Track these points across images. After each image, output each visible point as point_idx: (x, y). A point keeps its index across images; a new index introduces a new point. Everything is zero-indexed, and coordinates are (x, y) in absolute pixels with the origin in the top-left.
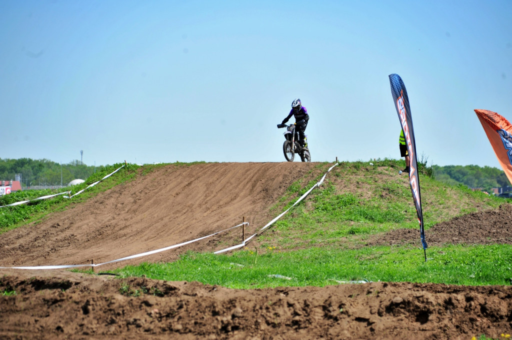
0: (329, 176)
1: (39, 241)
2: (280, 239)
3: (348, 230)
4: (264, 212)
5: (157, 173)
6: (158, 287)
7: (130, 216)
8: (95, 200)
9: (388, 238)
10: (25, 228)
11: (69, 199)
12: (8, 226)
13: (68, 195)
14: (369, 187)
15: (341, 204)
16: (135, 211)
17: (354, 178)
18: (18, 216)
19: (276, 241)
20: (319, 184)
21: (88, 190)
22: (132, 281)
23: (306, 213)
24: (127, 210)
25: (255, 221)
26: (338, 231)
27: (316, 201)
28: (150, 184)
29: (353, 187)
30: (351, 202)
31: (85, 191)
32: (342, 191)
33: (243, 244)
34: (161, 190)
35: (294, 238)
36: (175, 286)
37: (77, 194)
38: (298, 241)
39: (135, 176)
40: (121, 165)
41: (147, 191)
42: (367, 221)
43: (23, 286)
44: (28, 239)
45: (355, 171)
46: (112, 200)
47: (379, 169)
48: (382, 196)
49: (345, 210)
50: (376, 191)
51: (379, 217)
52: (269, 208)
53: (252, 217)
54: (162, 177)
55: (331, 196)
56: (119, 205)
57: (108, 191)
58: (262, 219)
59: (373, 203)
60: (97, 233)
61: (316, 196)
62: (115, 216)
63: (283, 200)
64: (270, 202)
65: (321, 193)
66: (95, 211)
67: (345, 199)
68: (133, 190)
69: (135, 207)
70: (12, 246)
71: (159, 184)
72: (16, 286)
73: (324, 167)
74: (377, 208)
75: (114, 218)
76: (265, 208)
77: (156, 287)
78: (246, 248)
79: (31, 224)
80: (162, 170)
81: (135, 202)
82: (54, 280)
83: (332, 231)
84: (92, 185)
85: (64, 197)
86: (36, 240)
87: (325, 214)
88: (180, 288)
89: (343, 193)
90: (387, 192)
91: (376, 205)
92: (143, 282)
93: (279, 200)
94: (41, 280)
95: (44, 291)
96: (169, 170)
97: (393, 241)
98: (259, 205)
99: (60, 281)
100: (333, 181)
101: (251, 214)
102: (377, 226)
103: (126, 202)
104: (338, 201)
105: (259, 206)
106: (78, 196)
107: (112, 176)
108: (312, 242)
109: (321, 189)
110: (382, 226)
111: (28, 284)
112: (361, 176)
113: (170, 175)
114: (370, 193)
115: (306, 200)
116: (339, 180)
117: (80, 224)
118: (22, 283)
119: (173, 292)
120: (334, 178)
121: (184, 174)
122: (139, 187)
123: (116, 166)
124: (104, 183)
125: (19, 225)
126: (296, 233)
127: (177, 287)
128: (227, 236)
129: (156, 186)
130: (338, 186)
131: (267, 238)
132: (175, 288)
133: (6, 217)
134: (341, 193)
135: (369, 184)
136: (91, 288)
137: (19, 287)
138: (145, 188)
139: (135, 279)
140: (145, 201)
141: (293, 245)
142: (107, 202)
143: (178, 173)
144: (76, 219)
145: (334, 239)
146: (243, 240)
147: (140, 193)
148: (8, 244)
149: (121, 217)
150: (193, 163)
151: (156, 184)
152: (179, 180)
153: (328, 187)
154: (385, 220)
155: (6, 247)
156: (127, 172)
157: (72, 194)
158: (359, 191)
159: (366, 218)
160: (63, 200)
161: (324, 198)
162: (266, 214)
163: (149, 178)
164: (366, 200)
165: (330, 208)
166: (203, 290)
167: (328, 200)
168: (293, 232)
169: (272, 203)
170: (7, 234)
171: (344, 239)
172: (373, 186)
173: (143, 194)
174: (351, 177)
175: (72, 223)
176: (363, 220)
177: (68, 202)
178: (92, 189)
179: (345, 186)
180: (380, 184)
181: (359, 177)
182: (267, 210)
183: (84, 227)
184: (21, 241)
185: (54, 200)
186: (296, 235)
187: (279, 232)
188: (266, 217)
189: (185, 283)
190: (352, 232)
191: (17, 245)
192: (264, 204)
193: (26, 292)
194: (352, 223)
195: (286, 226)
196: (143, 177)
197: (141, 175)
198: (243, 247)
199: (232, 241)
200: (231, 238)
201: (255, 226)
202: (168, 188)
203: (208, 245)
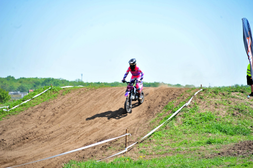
0: (195, 99)
2: (155, 146)
3: (206, 141)
4: (146, 124)
5: (73, 94)
7: (49, 125)
8: (26, 112)
9: (236, 148)
11: (7, 112)
13: (7, 109)
14: (224, 107)
15: (203, 120)
16: (52, 122)
17: (213, 101)
19: (151, 148)
20: (187, 104)
21: (22, 105)
23: (176, 126)
24: (47, 121)
25: (139, 131)
26: (198, 141)
27: (184, 117)
28: (67, 102)
29: (212, 107)
30: (210, 119)
31: (19, 106)
32: (203, 110)
33: (126, 150)
34: (73, 106)
35: (165, 146)
37: (13, 108)
38: (167, 149)
39: (57, 96)
40: (48, 87)
41: (64, 107)
42: (221, 133)
45: (214, 95)
46: (38, 113)
47: (233, 94)
48: (233, 115)
49: (205, 124)
50: (229, 111)
51: (231, 131)
52: (150, 121)
53: (137, 128)
54: (76, 97)
55: (195, 114)
56: (42, 117)
57: (36, 107)
58: (144, 130)
59: (226, 119)
61: (184, 113)
62: (38, 125)
63: (160, 116)
64: (151, 117)
65: (188, 111)
66: (24, 121)
67: (206, 116)
68: (53, 106)
69: (53, 118)
71: (73, 102)
73: (192, 92)
74: (230, 123)
75: (36, 127)
76: (147, 121)
80: (77, 91)
81: (54, 115)
83: (194, 141)
84: (25, 102)
85: (4, 110)
87: (190, 128)
89: (205, 112)
90: (238, 112)
91: (229, 121)
93: (158, 115)
96: (82, 92)
97: (240, 151)
98: (143, 119)
100: (197, 103)
101: (136, 125)
102: (229, 137)
103: (47, 115)
104: (200, 117)
105: (143, 120)
106: (15, 110)
107: (41, 95)
108: (177, 150)
109: (189, 108)
110: (233, 138)
112: (218, 99)
113: (82, 95)
114: (225, 112)
115: (177, 116)
116: (202, 102)
120: (199, 100)
122: (59, 103)
124: (34, 101)
126: (167, 142)
128: (117, 142)
129: (70, 103)
130: (201, 106)
131: (145, 145)
134: (202, 112)
135: (224, 105)
138: (63, 105)
140: (61, 114)
141: (164, 151)
142: (33, 114)
143: (88, 94)
144: (8, 127)
145: (195, 148)
146: (126, 147)
147: (59, 108)
149: (42, 126)
151: (71, 102)
152: (87, 99)
153: (194, 107)
154: (235, 133)
156: (52, 93)
157: (9, 108)
158: (217, 110)
159: (221, 131)
160: (3, 112)
161: (190, 114)
162: (147, 126)
163: (67, 97)
164: (221, 117)
165: (194, 122)
167: (193, 117)
168: (165, 141)
169: (153, 117)
171: (203, 148)
172: (227, 107)
173: (60, 109)
174: (211, 99)
175: (4, 131)
176: (218, 133)
177: (6, 114)
178: (25, 105)
179: (207, 106)
180: (233, 105)
181: (217, 100)
182: (148, 123)
183: (13, 133)
186: (167, 144)
187: (154, 140)
188: (147, 128)
190: (209, 143)
192: (147, 118)
194: (210, 135)
195: (160, 136)
196: (62, 96)
197: (62, 95)
198: (126, 152)
199: (119, 146)
200: (118, 144)
201: (137, 135)
202: (79, 105)
203: (101, 149)
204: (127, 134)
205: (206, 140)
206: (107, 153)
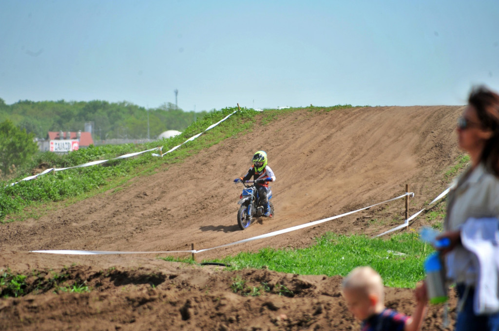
1: (119, 217)
4: (437, 178)
5: (283, 122)
8: (196, 159)
10: (100, 198)
11: (159, 158)
12: (76, 195)
13: (159, 152)
18: (90, 182)
21: (186, 146)
25: (424, 191)
28: (273, 138)
31: (181, 147)
34: (287, 146)
36: (310, 282)
37: (170, 151)
39: (251, 126)
40: (231, 110)
41: (269, 148)
44: (104, 214)
46: (220, 160)
52: (445, 172)
53: (419, 185)
54: (289, 128)
56: (230, 167)
57: (215, 148)
58: (434, 188)
60: (199, 206)
62: (224, 182)
63: (465, 160)
64: (446, 164)
66: (196, 175)
70: (83, 223)
72: (89, 280)
75: (222, 186)
76: (438, 172)
78: (411, 229)
79: (108, 192)
80: (290, 117)
84: (192, 139)
85: (154, 155)
86: (114, 215)
88: (316, 285)
93: (460, 160)
95: (127, 287)
96: (300, 118)
98: (429, 167)
101: (417, 180)
105: (429, 169)
106: (173, 154)
107: (219, 125)
111: (105, 277)
113: (302, 124)
118: (98, 275)
121: (321, 123)
122: (258, 141)
123: (225, 112)
124: (209, 136)
125: (91, 194)
127: (312, 283)
128: (383, 212)
129: (281, 140)
131: (441, 215)
132: (310, 286)
133: (74, 183)
142: (213, 162)
143: (313, 122)
144: (169, 185)
146: (406, 219)
148: (76, 221)
151: (281, 137)
152: (314, 132)
155: (74, 224)
156: (241, 121)
157: (164, 151)
160: (152, 159)
162: (440, 181)
163: (272, 129)
169: (449, 165)
170: (76, 206)
175: (164, 192)
177: (159, 161)
178: (191, 144)
182: (441, 175)
183: (180, 197)
184: (95, 217)
188: (439, 185)
189: (324, 278)
191: (89, 222)
192: (437, 166)
193: (103, 288)
196: (262, 128)
197: (261, 124)
198: (406, 227)
199: (389, 219)
200: (388, 215)
201: (423, 198)
202: (298, 143)
203: (356, 224)
204: (408, 194)
206: (368, 231)
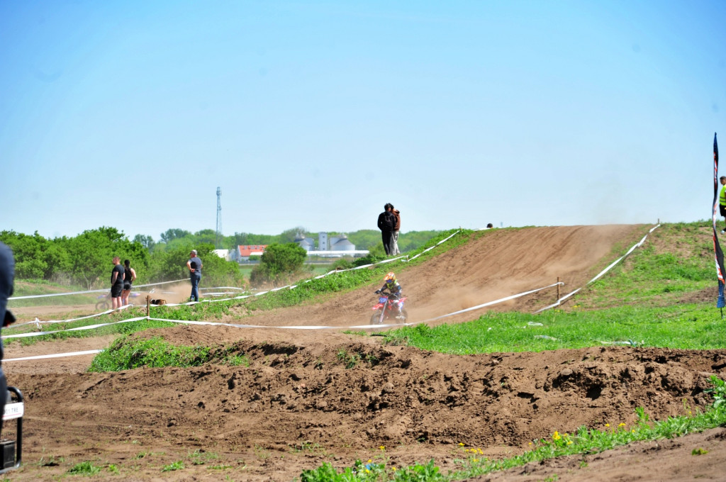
0: (649, 237)
1: (374, 301)
2: (596, 297)
3: (663, 289)
5: (488, 237)
6: (375, 352)
7: (459, 277)
8: (429, 262)
9: (701, 296)
10: (364, 289)
11: (406, 263)
12: (349, 287)
13: (406, 259)
14: (688, 246)
15: (660, 263)
16: (463, 273)
17: (675, 239)
18: (359, 279)
19: (591, 300)
20: (639, 244)
21: (424, 254)
22: (351, 346)
23: (624, 272)
24: (456, 272)
25: (575, 281)
26: (653, 289)
27: (635, 261)
28: (481, 248)
29: (672, 247)
30: (670, 261)
31: (421, 255)
32: (663, 252)
33: (558, 303)
34: (489, 253)
35: (609, 297)
36: (391, 352)
37: (413, 258)
38: (612, 300)
39: (468, 241)
40: (456, 230)
41: (477, 254)
42: (683, 279)
43: (254, 351)
44: (364, 299)
45: (676, 231)
46: (444, 263)
47: (701, 230)
48: (701, 255)
49: (662, 269)
50: (695, 251)
51: (696, 276)
53: (572, 278)
54: (492, 241)
55: (650, 256)
56: (450, 267)
57: (442, 255)
59: (691, 261)
60: (427, 293)
61: (635, 256)
62: (446, 278)
65: (640, 253)
66: (427, 273)
67: (664, 258)
68: (464, 253)
69: (465, 269)
70: (350, 306)
71: (488, 247)
72: (248, 351)
73: (647, 229)
74: (696, 266)
75: (444, 280)
77: (372, 352)
78: (562, 307)
79: (370, 285)
81: (465, 264)
82: (282, 344)
83: (647, 290)
84: (428, 250)
85: (402, 260)
86: (371, 300)
87: (643, 274)
88: (396, 353)
89: (663, 253)
90: (706, 251)
91: (694, 264)
92: (360, 348)
94: (270, 344)
95: (272, 356)
97: (706, 299)
99: (286, 346)
100: (653, 242)
102: (693, 283)
103: (457, 264)
104: (656, 261)
106: (416, 260)
107: (447, 240)
108: (625, 300)
109: (641, 250)
110: (698, 284)
111: (259, 349)
112: (681, 237)
114: (689, 252)
115: (626, 260)
116: (660, 240)
117: (412, 285)
118: (255, 347)
119: (388, 358)
120: (655, 238)
121: (513, 237)
122: (470, 250)
123: (451, 232)
124: (439, 248)
125: (360, 286)
126: (612, 292)
127: (393, 352)
128: (547, 295)
129: (485, 249)
130: (658, 246)
131: (583, 297)
132: (391, 354)
133: (348, 280)
134: (660, 253)
135: (689, 244)
136: (312, 354)
137: (251, 352)
138: (476, 251)
139: (354, 344)
140: (474, 264)
141: (607, 303)
142: (439, 265)
143: (508, 237)
144: (409, 280)
145: (648, 297)
146: (558, 299)
147: (471, 256)
148: (346, 305)
149: (451, 278)
150: (523, 228)
151: (486, 247)
152: (507, 244)
153: (648, 248)
154: (702, 278)
155: (344, 307)
156: (461, 237)
157: (409, 258)
158: (679, 250)
159: (683, 276)
160: (401, 263)
161: (643, 257)
162: (586, 274)
163: (480, 242)
164: (684, 260)
165: (649, 267)
166: (419, 355)
167: (648, 260)
168: (609, 291)
170: (347, 294)
171: (658, 297)
172: (693, 246)
173: (473, 257)
174: (672, 237)
175: (405, 285)
176: (679, 279)
177: (406, 265)
178: (428, 253)
179: (665, 247)
180: (701, 243)
181: (679, 237)
182: (587, 270)
183: (416, 288)
184: (358, 301)
185: (393, 264)
186: (612, 294)
187: (595, 291)
189: (402, 349)
190: (667, 291)
191: (353, 305)
193: (256, 356)
194: (669, 281)
195: (603, 285)
196: (474, 242)
197: (474, 239)
198: (558, 306)
199: (549, 300)
200: (548, 297)
201: (573, 286)
202: (496, 251)
203: (527, 304)
204: (559, 283)
205: (663, 287)
206: (534, 308)
